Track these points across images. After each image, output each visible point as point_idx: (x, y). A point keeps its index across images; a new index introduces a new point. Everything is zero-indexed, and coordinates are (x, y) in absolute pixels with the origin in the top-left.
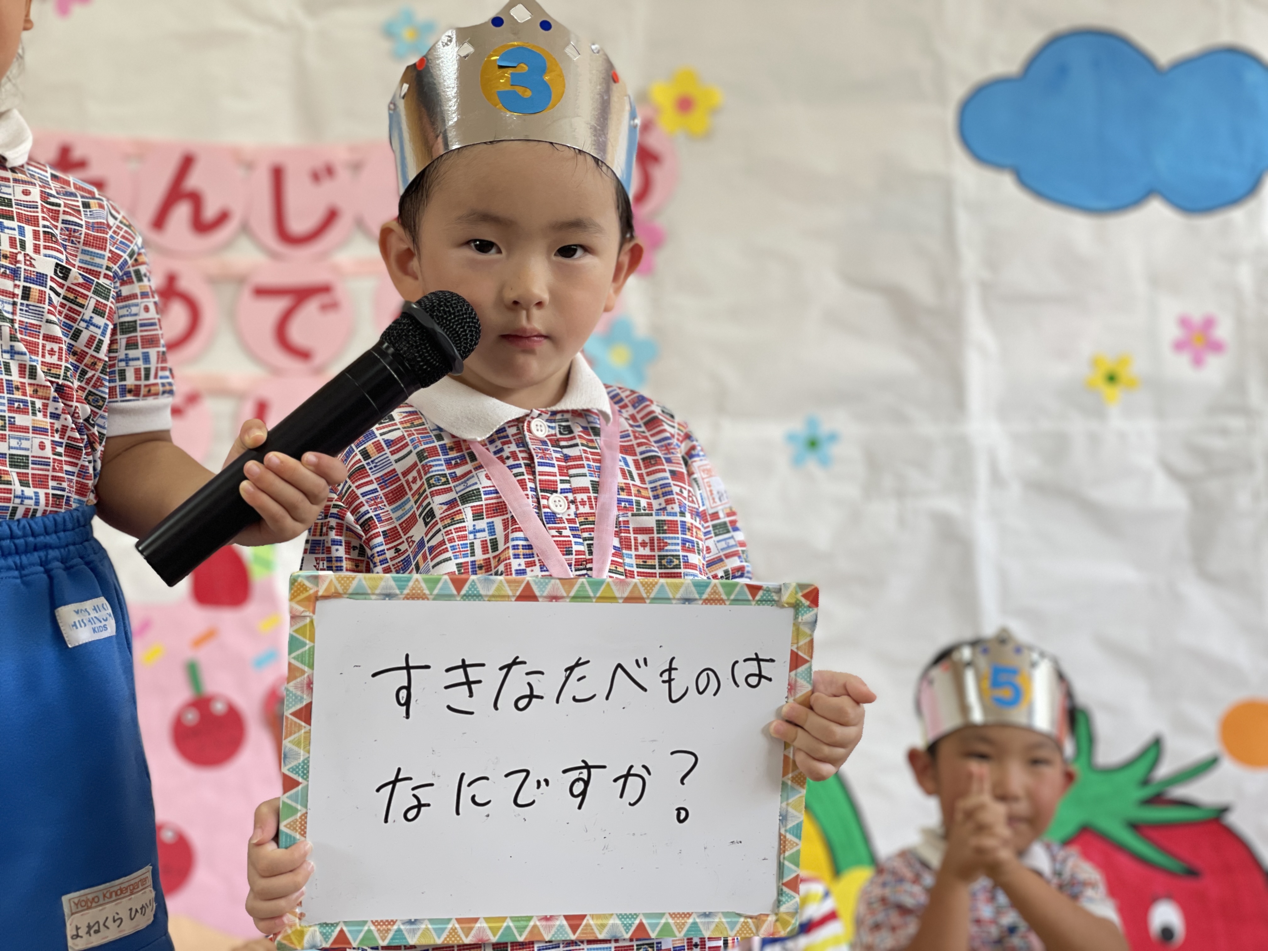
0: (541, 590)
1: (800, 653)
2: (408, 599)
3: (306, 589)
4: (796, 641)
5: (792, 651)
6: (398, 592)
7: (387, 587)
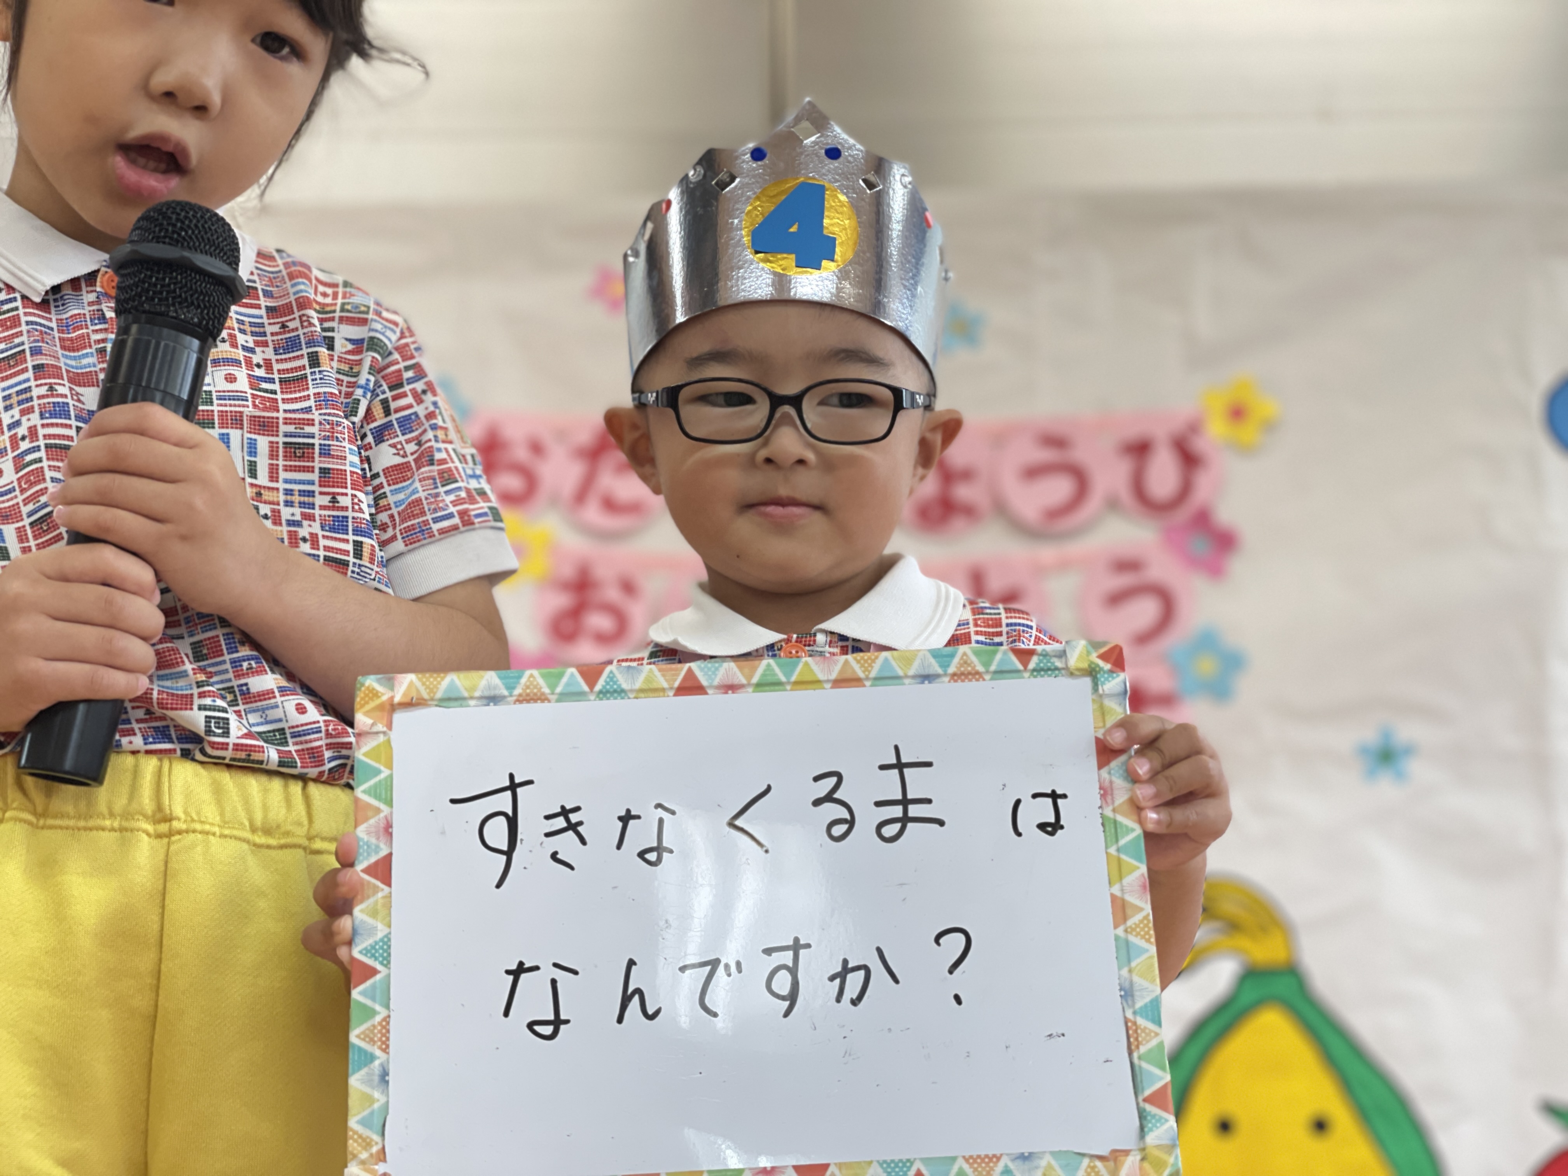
0: (711, 682)
2: (521, 702)
3: (376, 695)
6: (505, 693)
7: (489, 687)
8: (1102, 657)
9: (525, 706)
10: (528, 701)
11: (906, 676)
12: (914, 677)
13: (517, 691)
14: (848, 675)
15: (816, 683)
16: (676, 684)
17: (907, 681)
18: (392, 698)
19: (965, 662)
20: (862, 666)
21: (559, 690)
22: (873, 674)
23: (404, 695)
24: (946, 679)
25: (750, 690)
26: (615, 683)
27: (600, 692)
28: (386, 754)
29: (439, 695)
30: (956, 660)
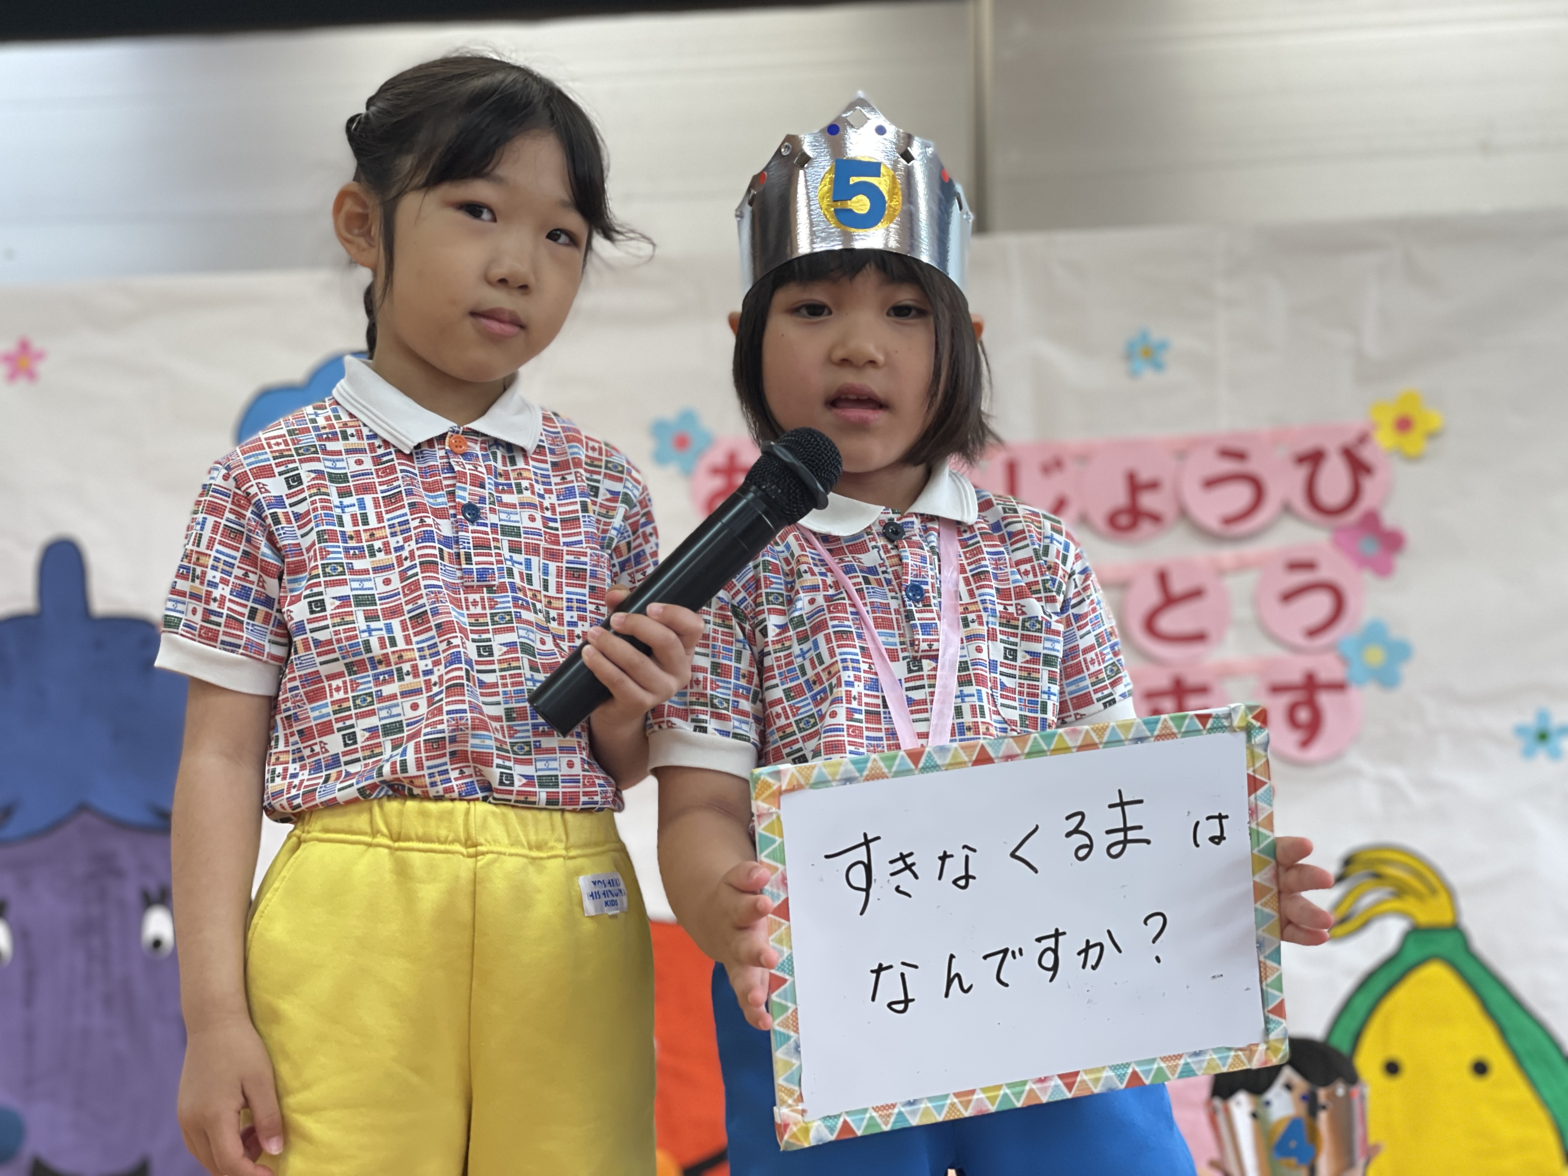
0: (996, 752)
1: (1258, 776)
2: (868, 780)
3: (768, 786)
4: (1251, 764)
5: (1249, 775)
6: (857, 774)
7: (846, 771)
8: (1255, 718)
9: (871, 783)
10: (873, 779)
11: (1127, 740)
12: (1130, 740)
13: (866, 773)
14: (1089, 742)
15: (1067, 749)
16: (974, 758)
17: (1126, 743)
18: (780, 787)
19: (1166, 727)
20: (1098, 734)
21: (894, 769)
22: (1105, 739)
23: (789, 783)
24: (1152, 739)
25: (1023, 757)
26: (932, 760)
27: (923, 768)
28: (777, 827)
29: (812, 781)
30: (1159, 726)
